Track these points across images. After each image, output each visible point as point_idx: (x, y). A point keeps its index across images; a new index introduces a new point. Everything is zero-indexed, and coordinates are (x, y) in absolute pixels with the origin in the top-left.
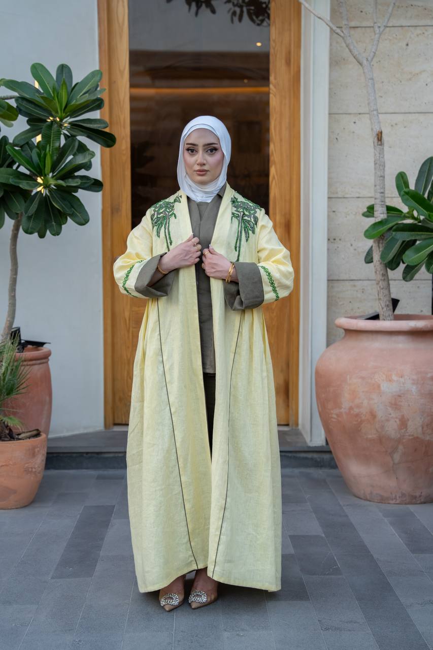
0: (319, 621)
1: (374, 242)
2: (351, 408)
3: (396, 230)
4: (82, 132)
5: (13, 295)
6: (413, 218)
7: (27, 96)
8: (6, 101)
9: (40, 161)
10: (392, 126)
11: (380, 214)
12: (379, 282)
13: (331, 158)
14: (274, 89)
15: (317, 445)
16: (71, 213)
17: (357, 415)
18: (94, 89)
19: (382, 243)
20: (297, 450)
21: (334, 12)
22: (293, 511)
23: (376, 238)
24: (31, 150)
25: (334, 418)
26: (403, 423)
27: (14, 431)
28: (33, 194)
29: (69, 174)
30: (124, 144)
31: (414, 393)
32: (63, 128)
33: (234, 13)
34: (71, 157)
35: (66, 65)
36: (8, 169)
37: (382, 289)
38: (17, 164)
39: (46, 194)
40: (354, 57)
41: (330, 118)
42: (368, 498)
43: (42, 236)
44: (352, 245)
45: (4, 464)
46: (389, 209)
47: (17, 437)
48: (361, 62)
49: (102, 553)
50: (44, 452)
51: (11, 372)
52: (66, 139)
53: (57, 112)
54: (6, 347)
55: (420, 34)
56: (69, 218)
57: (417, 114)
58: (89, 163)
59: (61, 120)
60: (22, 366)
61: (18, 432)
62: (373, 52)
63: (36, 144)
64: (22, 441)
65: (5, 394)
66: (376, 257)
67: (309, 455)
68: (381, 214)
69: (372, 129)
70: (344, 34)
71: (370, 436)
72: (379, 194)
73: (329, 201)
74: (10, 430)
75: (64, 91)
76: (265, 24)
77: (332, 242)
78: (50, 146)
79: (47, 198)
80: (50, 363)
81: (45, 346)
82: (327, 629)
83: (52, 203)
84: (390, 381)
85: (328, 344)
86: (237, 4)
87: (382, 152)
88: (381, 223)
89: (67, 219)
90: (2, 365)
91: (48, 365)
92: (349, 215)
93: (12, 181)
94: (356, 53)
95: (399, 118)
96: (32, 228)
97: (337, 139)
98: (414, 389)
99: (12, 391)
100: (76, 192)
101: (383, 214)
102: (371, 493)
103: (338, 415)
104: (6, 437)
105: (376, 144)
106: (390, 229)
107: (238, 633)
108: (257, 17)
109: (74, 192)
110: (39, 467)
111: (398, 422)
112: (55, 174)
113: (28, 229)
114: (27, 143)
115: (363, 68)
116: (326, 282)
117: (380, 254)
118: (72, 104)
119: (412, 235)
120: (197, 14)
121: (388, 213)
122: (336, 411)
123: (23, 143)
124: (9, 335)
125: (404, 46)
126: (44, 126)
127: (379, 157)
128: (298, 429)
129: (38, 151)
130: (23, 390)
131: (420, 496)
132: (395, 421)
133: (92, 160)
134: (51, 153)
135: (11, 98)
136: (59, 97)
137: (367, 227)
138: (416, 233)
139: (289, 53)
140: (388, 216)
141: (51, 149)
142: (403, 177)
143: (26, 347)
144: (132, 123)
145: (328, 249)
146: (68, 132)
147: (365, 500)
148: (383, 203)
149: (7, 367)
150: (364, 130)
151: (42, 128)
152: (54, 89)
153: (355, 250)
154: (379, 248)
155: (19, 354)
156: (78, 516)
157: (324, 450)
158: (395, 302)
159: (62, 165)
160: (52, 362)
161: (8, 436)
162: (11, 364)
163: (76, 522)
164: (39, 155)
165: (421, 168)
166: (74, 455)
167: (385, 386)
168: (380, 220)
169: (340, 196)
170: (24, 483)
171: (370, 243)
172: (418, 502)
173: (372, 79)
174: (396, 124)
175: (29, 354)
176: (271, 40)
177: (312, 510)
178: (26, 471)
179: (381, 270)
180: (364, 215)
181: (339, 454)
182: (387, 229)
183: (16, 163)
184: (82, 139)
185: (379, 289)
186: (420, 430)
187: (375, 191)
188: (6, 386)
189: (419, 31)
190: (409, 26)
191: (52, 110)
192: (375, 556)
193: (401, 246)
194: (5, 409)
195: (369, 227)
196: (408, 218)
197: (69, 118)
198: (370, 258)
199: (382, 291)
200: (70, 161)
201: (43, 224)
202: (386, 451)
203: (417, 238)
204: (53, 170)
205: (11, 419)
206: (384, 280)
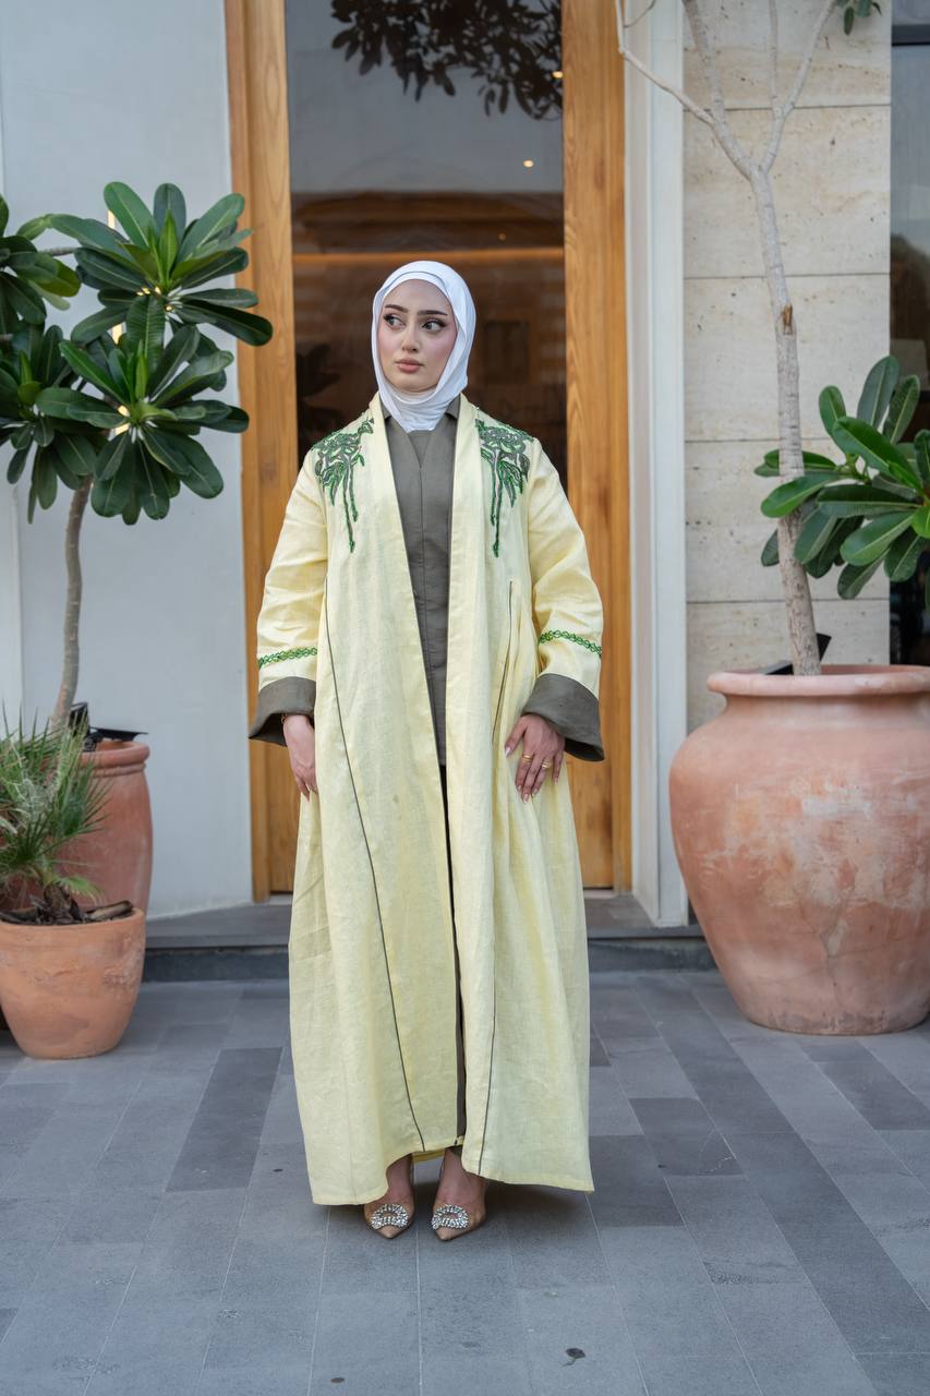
0: (705, 1264)
1: (781, 523)
2: (743, 849)
3: (824, 499)
4: (206, 314)
5: (72, 639)
6: (855, 474)
7: (97, 246)
8: (56, 258)
9: (125, 374)
10: (806, 300)
11: (791, 469)
12: (791, 601)
13: (690, 365)
14: (574, 235)
15: (671, 925)
16: (187, 474)
17: (755, 863)
18: (229, 232)
19: (797, 526)
20: (634, 935)
21: (690, 79)
22: (633, 1052)
23: (783, 517)
24: (107, 352)
25: (710, 869)
26: (847, 876)
27: (79, 905)
28: (110, 439)
29: (181, 399)
30: (284, 345)
31: (868, 817)
32: (169, 308)
33: (491, 96)
34: (185, 365)
35: (174, 186)
36: (62, 389)
37: (799, 614)
38: (80, 379)
39: (137, 438)
40: (735, 164)
41: (686, 287)
42: (779, 1024)
43: (131, 520)
44: (732, 534)
45: (62, 970)
46: (809, 459)
47: (86, 916)
48: (748, 173)
49: (263, 1141)
50: (141, 945)
51: (73, 790)
52: (174, 331)
53: (156, 277)
54: (63, 740)
55: (857, 122)
56: (182, 483)
57: (854, 277)
58: (221, 376)
59: (165, 292)
60: (94, 777)
61: (88, 906)
62: (771, 154)
63: (116, 341)
64: (97, 924)
65: (63, 833)
66: (786, 552)
67: (657, 946)
68: (793, 468)
69: (772, 304)
70: (715, 119)
71: (781, 903)
72: (788, 430)
73: (686, 448)
74: (74, 903)
75: (170, 234)
76: (552, 112)
77: (693, 529)
78: (144, 343)
79: (141, 446)
80: (146, 771)
81: (136, 739)
82: (723, 1280)
83: (150, 456)
84: (820, 793)
85: (691, 728)
86: (496, 77)
87: (792, 348)
88: (794, 486)
89: (178, 486)
90: (56, 775)
91: (143, 778)
92: (725, 474)
93: (70, 412)
94: (737, 155)
95: (820, 285)
96: (111, 505)
97: (699, 326)
98: (867, 808)
99: (76, 826)
100: (196, 432)
101: (797, 467)
102: (785, 1015)
103: (717, 863)
104: (65, 917)
105: (780, 332)
106: (814, 496)
107: (546, 1290)
108: (536, 101)
109: (193, 434)
110: (131, 975)
111: (837, 874)
112: (153, 399)
113: (103, 507)
114: (99, 339)
115: (752, 185)
116: (683, 605)
117: (793, 546)
118: (187, 259)
119: (856, 508)
120: (418, 95)
121: (806, 467)
122: (714, 855)
123: (91, 339)
124: (68, 720)
125: (828, 145)
126: (132, 304)
127: (788, 357)
128: (632, 897)
129: (120, 353)
130: (97, 824)
131: (881, 1019)
132: (832, 873)
133: (226, 370)
134: (146, 355)
135: (65, 252)
136: (161, 247)
137: (764, 495)
138: (863, 503)
139: (602, 163)
140: (806, 473)
141: (146, 351)
142: (833, 397)
143: (100, 741)
144: (298, 306)
145: (687, 543)
146: (179, 316)
147: (771, 1029)
148: (796, 447)
149: (66, 779)
150: (753, 308)
151: (127, 310)
152: (150, 233)
153: (738, 542)
154: (791, 536)
155: (88, 754)
156: (212, 1071)
157: (686, 934)
158: (823, 641)
159: (167, 381)
160: (151, 769)
161: (69, 916)
162: (74, 774)
163: (207, 1082)
164: (123, 362)
165: (869, 379)
166: (197, 953)
167: (810, 805)
168: (791, 480)
169: (708, 438)
170: (102, 1007)
171: (772, 525)
172: (876, 1031)
173: (770, 205)
174: (814, 297)
175: (106, 753)
176: (566, 138)
177: (669, 1050)
178: (106, 983)
179: (795, 578)
180: (758, 472)
181: (719, 940)
182: (806, 496)
183: (77, 378)
184: (207, 329)
185: (791, 614)
186: (879, 888)
187: (781, 425)
188: (64, 818)
189: (854, 115)
190: (835, 107)
191: (146, 273)
192: (803, 1137)
193: (835, 528)
194: (64, 861)
195: (772, 495)
196: (847, 475)
197: (179, 288)
198: (772, 554)
199: (798, 619)
200: (184, 372)
201: (133, 496)
202: (814, 932)
203: (866, 513)
204: (150, 392)
205: (74, 880)
206: (802, 597)
